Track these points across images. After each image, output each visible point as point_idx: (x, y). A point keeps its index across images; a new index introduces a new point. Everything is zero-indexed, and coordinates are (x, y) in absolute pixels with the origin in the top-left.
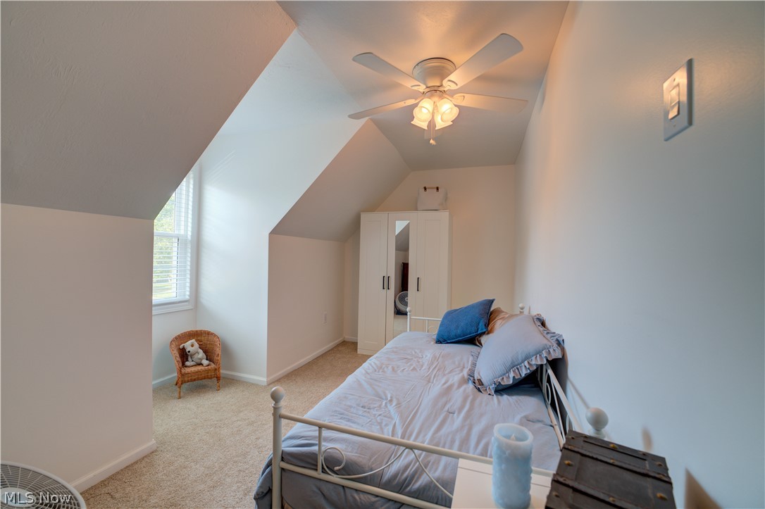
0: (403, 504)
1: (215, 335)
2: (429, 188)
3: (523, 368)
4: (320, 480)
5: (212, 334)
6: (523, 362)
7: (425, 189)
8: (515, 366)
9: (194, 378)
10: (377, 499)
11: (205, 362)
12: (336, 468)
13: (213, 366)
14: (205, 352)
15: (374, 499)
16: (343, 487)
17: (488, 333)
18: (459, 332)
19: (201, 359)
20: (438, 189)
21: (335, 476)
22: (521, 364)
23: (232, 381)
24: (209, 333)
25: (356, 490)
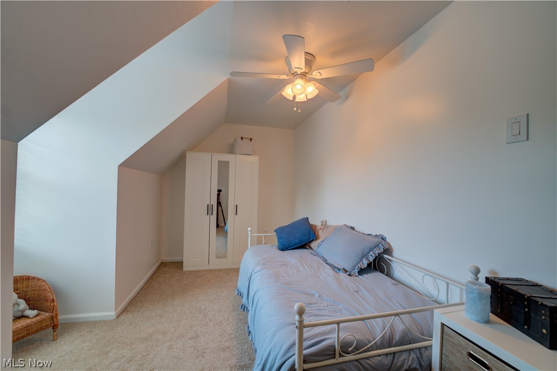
0: (394, 353)
1: (39, 279)
2: (245, 138)
3: (370, 256)
4: (339, 363)
5: (34, 278)
6: (369, 253)
7: (242, 138)
8: (364, 256)
9: (21, 335)
10: (381, 357)
11: (31, 313)
12: (350, 349)
13: (46, 315)
14: (27, 301)
15: (379, 358)
16: (356, 360)
17: (316, 240)
18: (297, 241)
19: (23, 311)
20: (251, 139)
21: (349, 355)
22: (368, 254)
23: (72, 326)
24: (28, 278)
25: (366, 358)
